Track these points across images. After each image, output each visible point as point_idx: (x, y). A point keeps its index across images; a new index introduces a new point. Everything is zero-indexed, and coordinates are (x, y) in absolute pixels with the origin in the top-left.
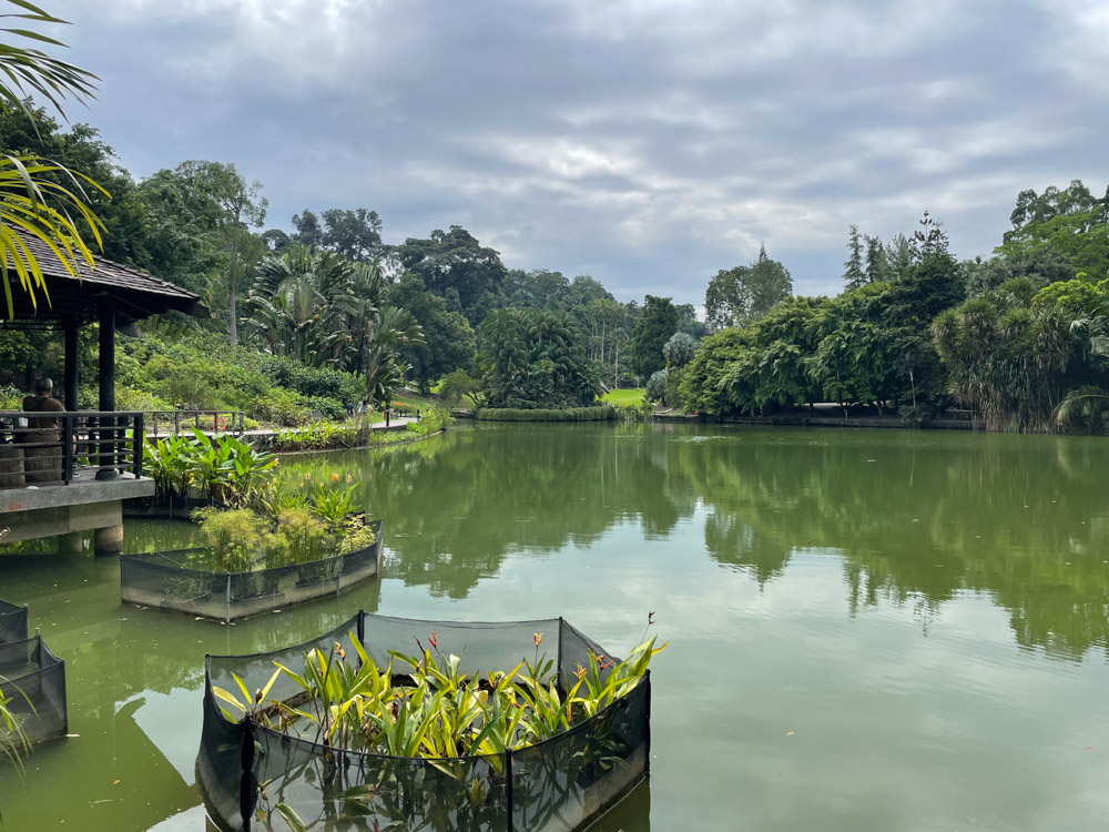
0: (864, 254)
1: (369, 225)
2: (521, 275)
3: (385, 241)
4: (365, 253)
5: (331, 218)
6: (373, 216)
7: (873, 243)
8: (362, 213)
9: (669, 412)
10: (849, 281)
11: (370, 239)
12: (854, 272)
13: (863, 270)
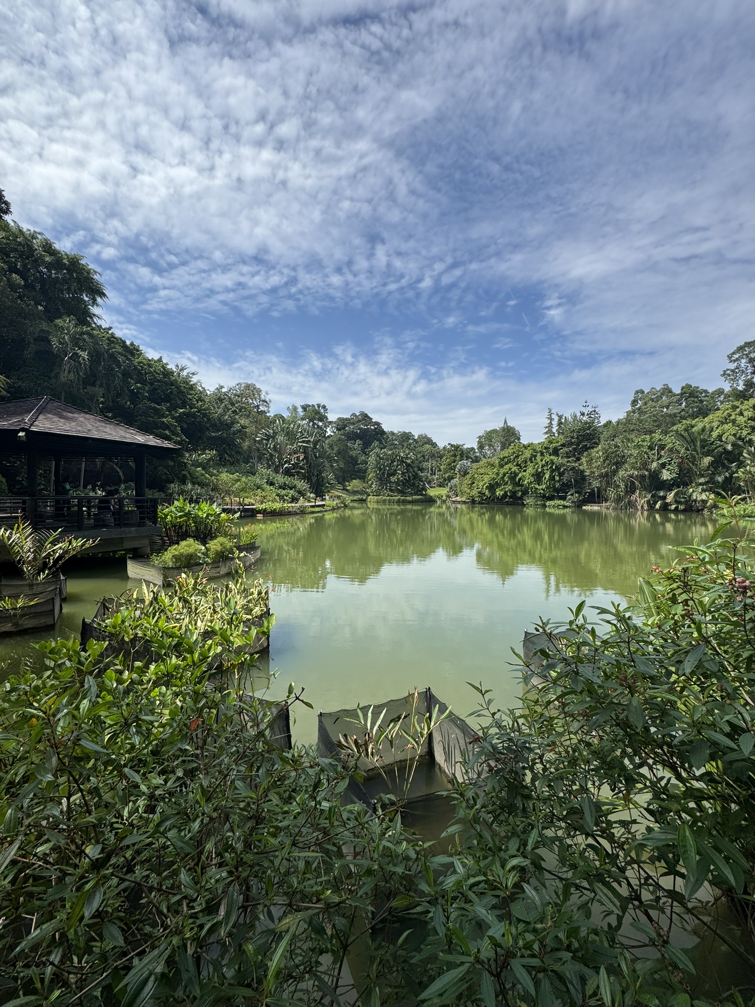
0: (555, 423)
1: (322, 411)
2: (393, 434)
3: (330, 420)
4: (320, 424)
5: (304, 408)
6: (324, 407)
7: (560, 417)
8: (319, 406)
9: (458, 499)
10: (546, 436)
11: (322, 418)
12: (549, 431)
13: (554, 430)
